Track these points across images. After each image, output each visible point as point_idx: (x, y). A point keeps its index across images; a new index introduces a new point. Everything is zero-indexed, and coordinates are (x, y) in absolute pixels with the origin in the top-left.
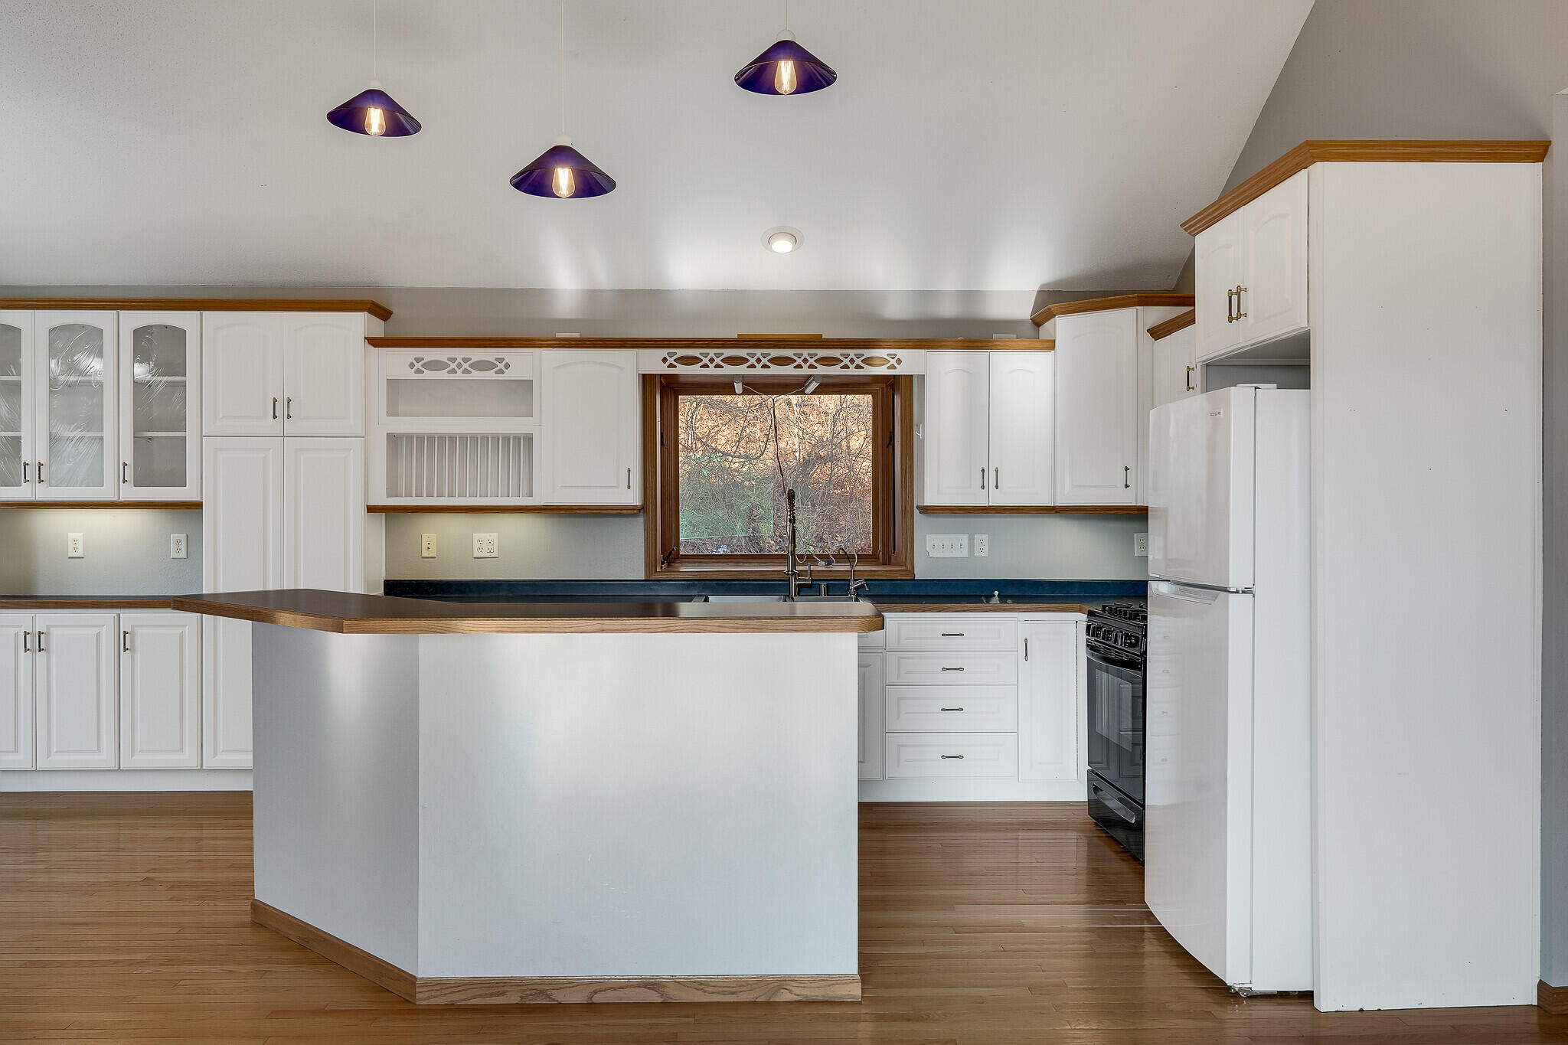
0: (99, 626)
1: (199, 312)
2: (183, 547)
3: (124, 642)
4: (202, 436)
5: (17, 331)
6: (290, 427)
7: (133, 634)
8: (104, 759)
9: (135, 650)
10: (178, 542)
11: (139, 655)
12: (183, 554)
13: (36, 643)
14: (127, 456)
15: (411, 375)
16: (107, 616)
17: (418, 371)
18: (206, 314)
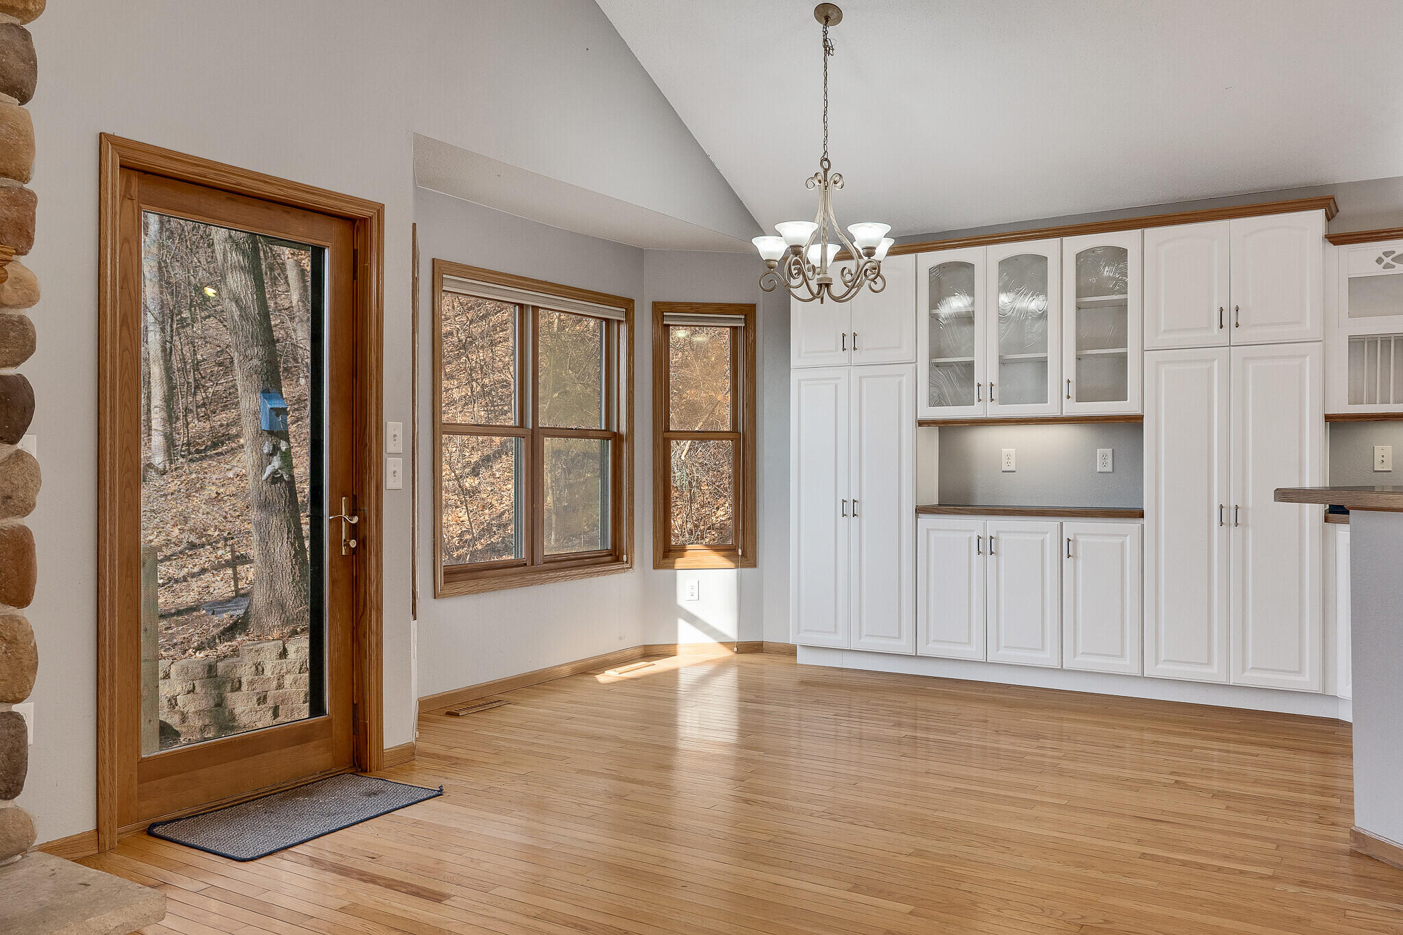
0: (1043, 533)
1: (1140, 230)
2: (1110, 460)
3: (1067, 549)
4: (1143, 350)
5: (970, 266)
6: (1237, 335)
7: (1075, 541)
8: (1048, 657)
9: (1077, 557)
10: (1104, 456)
11: (1081, 564)
12: (1109, 468)
13: (988, 547)
14: (1070, 372)
15: (1378, 270)
16: (1051, 524)
17: (1387, 266)
18: (1148, 231)
